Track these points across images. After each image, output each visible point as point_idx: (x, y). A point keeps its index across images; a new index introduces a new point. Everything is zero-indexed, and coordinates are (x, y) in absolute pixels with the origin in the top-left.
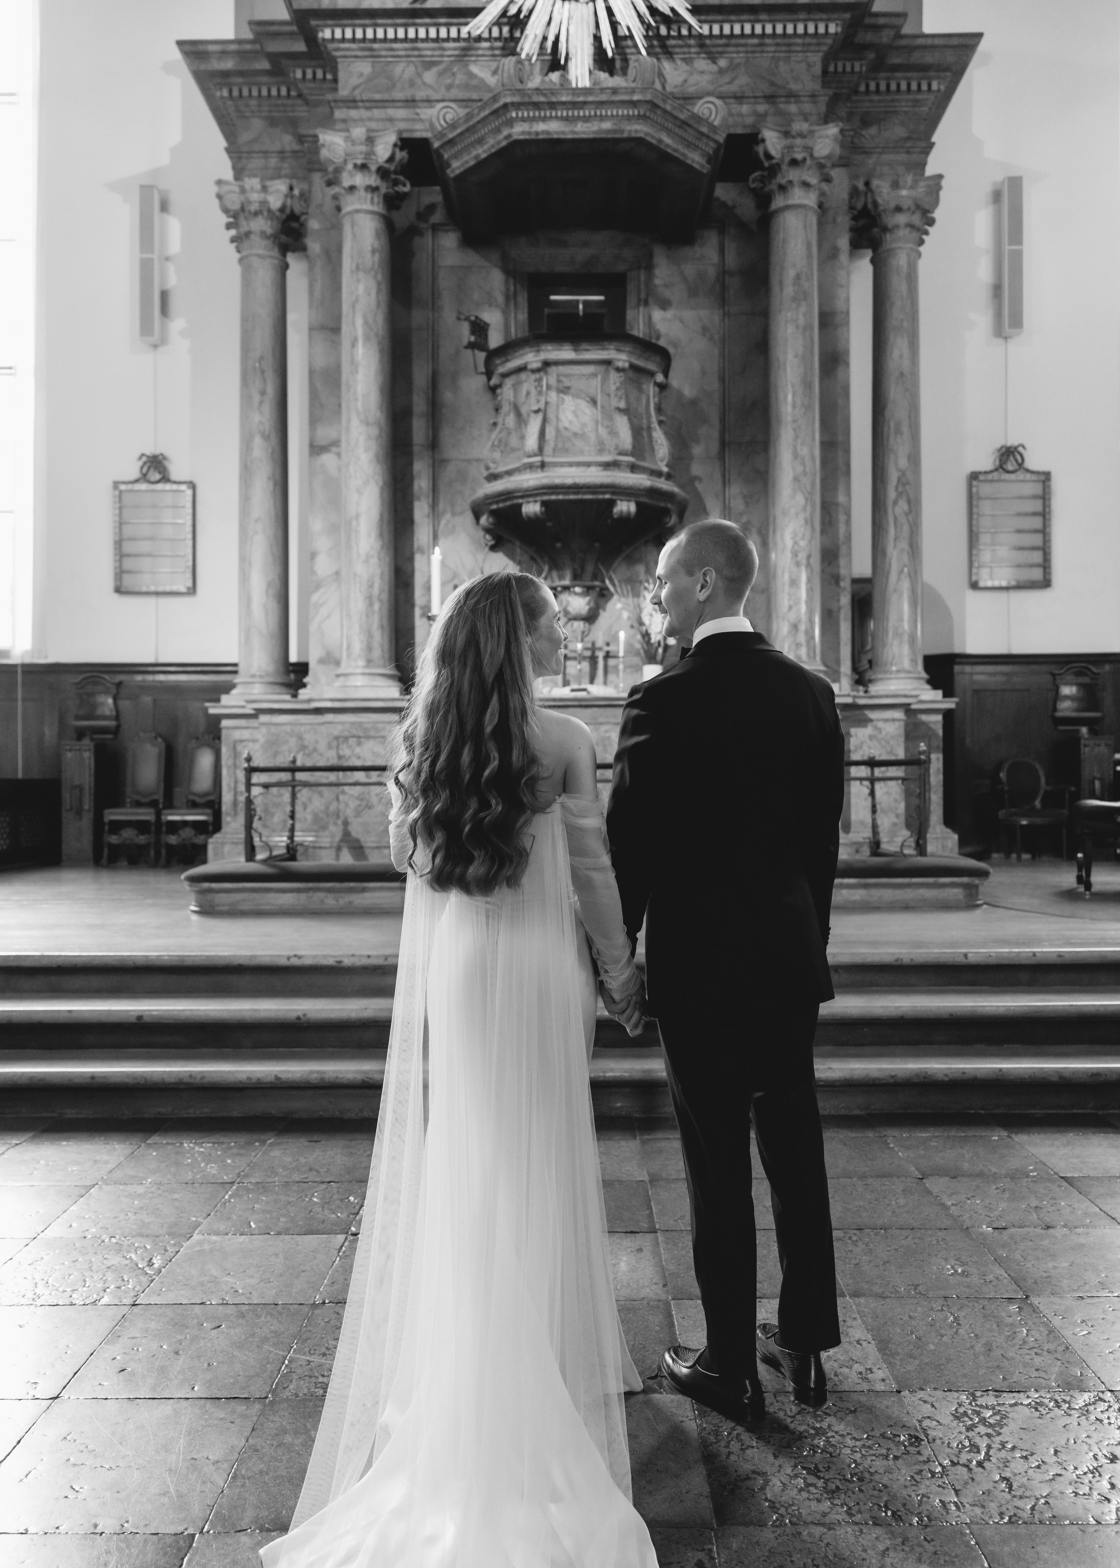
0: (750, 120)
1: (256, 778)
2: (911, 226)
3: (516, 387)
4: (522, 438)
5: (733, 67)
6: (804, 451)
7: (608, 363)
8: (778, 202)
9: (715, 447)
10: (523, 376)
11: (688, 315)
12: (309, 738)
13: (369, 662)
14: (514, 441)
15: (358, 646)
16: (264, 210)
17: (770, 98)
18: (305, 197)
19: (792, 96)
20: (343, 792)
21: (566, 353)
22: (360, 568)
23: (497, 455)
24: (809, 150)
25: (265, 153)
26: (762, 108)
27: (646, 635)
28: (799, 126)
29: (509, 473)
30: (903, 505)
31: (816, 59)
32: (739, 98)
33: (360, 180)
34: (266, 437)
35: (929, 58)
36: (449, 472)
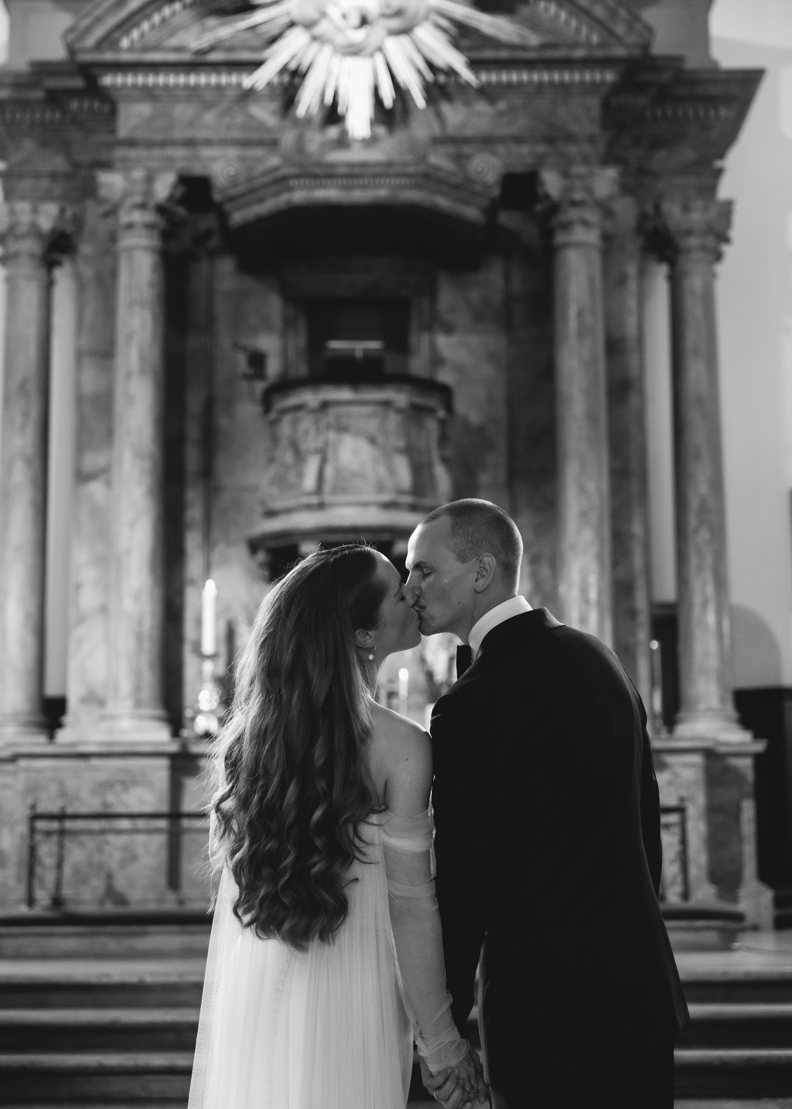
0: (530, 160)
1: (41, 825)
2: (703, 248)
3: (295, 423)
4: (300, 475)
5: (512, 110)
6: (591, 486)
7: (386, 404)
8: (560, 238)
9: (502, 475)
10: (302, 414)
11: (474, 340)
12: (71, 784)
13: (138, 703)
14: (292, 478)
15: (125, 686)
16: (35, 232)
17: (550, 140)
18: (78, 221)
19: (570, 138)
20: (107, 843)
21: (345, 394)
22: (129, 605)
23: (274, 491)
24: (589, 190)
25: (37, 175)
26: (541, 148)
27: (430, 675)
28: (578, 169)
29: (288, 511)
30: (704, 535)
31: (594, 103)
32: (518, 140)
33: (138, 217)
34: (28, 461)
35: (714, 90)
36: (225, 499)
